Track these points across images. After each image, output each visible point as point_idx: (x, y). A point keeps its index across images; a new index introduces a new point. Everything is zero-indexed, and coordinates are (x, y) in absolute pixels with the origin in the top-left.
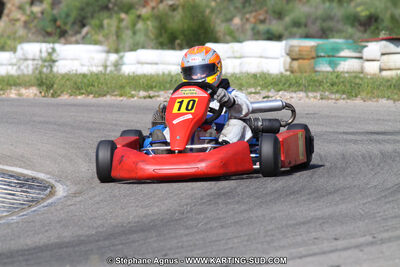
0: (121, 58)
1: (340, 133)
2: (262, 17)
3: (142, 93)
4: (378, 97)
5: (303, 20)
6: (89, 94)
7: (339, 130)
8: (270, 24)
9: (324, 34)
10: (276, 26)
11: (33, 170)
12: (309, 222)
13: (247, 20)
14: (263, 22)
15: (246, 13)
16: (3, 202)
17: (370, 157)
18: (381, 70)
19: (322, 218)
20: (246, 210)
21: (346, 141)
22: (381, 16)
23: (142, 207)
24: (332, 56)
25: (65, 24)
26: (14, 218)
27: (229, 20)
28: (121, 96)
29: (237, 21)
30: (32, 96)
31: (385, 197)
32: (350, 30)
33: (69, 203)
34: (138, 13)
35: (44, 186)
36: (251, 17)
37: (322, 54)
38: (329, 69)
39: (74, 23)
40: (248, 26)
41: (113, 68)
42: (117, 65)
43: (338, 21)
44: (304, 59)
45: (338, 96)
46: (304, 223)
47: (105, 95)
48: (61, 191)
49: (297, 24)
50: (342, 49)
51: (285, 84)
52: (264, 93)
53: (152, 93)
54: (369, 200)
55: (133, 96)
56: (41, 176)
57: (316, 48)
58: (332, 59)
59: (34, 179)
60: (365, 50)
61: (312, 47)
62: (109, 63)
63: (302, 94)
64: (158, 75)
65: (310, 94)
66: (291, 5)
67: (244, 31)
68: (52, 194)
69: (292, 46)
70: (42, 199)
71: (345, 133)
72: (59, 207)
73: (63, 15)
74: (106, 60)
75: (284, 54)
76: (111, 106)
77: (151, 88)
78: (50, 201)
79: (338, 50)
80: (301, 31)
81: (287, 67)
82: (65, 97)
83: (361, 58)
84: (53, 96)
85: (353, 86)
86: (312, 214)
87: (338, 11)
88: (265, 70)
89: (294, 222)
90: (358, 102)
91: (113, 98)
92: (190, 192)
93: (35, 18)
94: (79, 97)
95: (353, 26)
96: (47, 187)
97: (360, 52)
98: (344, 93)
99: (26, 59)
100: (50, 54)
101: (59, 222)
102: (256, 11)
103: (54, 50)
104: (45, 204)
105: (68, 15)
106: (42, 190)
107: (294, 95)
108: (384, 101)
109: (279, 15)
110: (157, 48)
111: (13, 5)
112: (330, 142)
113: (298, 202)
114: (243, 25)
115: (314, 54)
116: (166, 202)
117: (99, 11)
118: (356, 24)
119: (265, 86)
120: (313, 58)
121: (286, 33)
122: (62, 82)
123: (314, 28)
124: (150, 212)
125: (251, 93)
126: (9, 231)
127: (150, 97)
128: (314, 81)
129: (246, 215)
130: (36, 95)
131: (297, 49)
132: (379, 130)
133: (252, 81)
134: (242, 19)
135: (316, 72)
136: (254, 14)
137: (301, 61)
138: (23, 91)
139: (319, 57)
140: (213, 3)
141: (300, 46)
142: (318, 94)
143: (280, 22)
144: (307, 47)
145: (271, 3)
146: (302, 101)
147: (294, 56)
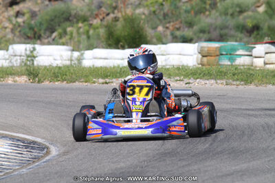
0: (82, 54)
1: (244, 109)
2: (177, 26)
3: (101, 80)
4: (267, 83)
5: (207, 29)
6: (63, 81)
7: (242, 108)
8: (184, 31)
9: (221, 38)
10: (188, 33)
11: (32, 136)
12: (232, 174)
13: (167, 28)
14: (178, 29)
15: (166, 23)
16: (15, 159)
17: (268, 127)
18: (265, 64)
20: (186, 165)
21: (249, 115)
22: (261, 25)
23: (113, 163)
24: (231, 54)
25: (40, 30)
26: (24, 170)
27: (155, 28)
28: (86, 82)
29: (160, 28)
30: (23, 82)
32: (240, 35)
33: (61, 159)
34: (91, 22)
35: (42, 148)
36: (170, 26)
37: (224, 53)
38: (229, 63)
39: (46, 30)
40: (168, 33)
41: (76, 62)
42: (80, 60)
43: (231, 29)
44: (211, 56)
45: (238, 83)
46: (228, 175)
47: (74, 82)
48: (54, 151)
49: (202, 31)
50: (238, 50)
51: (200, 74)
52: (186, 80)
53: (108, 80)
54: (272, 158)
55: (94, 83)
56: (39, 140)
57: (220, 49)
58: (232, 56)
59: (34, 142)
60: (254, 50)
61: (217, 47)
62: (73, 59)
63: (213, 81)
64: (111, 67)
65: (219, 81)
66: (198, 17)
67: (166, 36)
68: (48, 153)
69: (202, 47)
70: (42, 157)
71: (246, 109)
72: (54, 163)
73: (38, 25)
74: (72, 56)
75: (196, 52)
76: (79, 89)
77: (107, 77)
78: (47, 158)
79: (235, 50)
80: (206, 36)
81: (199, 62)
82: (46, 83)
83: (251, 55)
84: (39, 82)
85: (248, 76)
86: (233, 168)
87: (231, 22)
88: (185, 64)
89: (221, 174)
90: (252, 87)
91: (81, 84)
92: (145, 152)
93: (19, 26)
94: (57, 83)
95: (241, 32)
96: (44, 148)
97: (251, 51)
98: (242, 80)
99: (15, 56)
100: (32, 52)
101: (56, 173)
102: (173, 22)
103: (34, 49)
104: (44, 160)
105: (41, 24)
106: (41, 150)
107: (207, 82)
108: (270, 87)
109: (190, 25)
110: (107, 48)
111: (4, 17)
112: (238, 116)
113: (222, 160)
114: (164, 31)
115: (218, 53)
116: (129, 159)
117: (64, 22)
118: (244, 31)
119: (187, 76)
120: (217, 56)
121: (195, 38)
122: (44, 72)
123: (215, 34)
124: (119, 166)
125: (177, 80)
126: (22, 179)
127: (106, 83)
128: (221, 72)
129: (187, 169)
130: (26, 81)
131: (206, 49)
132: (271, 107)
133: (177, 72)
134: (164, 27)
135: (220, 65)
136: (172, 24)
137: (209, 57)
138: (17, 78)
139: (222, 54)
140: (143, 17)
141: (208, 47)
142: (224, 82)
143: (191, 29)
144: (213, 48)
145: (183, 15)
146: (213, 86)
147: (204, 54)
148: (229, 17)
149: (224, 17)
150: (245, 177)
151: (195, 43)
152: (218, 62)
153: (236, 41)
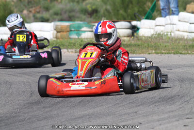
2: (38, 10)
5: (59, 12)
8: (42, 13)
9: (70, 19)
10: (46, 15)
12: (82, 117)
13: (30, 11)
14: (39, 12)
15: (30, 8)
19: (88, 115)
22: (99, 9)
24: (78, 30)
27: (21, 11)
29: (25, 12)
31: (118, 104)
32: (84, 17)
36: (33, 10)
37: (73, 29)
38: (77, 37)
40: (31, 15)
43: (77, 12)
44: (63, 32)
46: (79, 118)
49: (56, 14)
50: (83, 27)
54: (110, 105)
57: (70, 26)
58: (79, 32)
61: (68, 26)
63: (65, 50)
65: (70, 50)
66: (53, 4)
67: (29, 18)
69: (57, 26)
75: (53, 29)
79: (80, 27)
80: (58, 17)
81: (55, 36)
83: (92, 31)
86: (83, 113)
87: (77, 7)
89: (74, 117)
92: (18, 102)
95: (85, 14)
97: (92, 28)
102: (35, 7)
109: (47, 9)
114: (28, 14)
115: (68, 30)
116: (6, 107)
118: (87, 14)
120: (68, 31)
121: (51, 19)
123: (65, 16)
129: (49, 114)
131: (59, 27)
134: (27, 11)
135: (70, 38)
136: (33, 8)
137: (62, 33)
139: (71, 31)
140: (12, 3)
141: (61, 26)
142: (74, 50)
143: (47, 13)
144: (65, 26)
145: (42, 2)
146: (66, 54)
147: (58, 30)
148: (75, 4)
149: (71, 4)
150: (92, 119)
151: (51, 22)
152: (68, 36)
153: (81, 21)
